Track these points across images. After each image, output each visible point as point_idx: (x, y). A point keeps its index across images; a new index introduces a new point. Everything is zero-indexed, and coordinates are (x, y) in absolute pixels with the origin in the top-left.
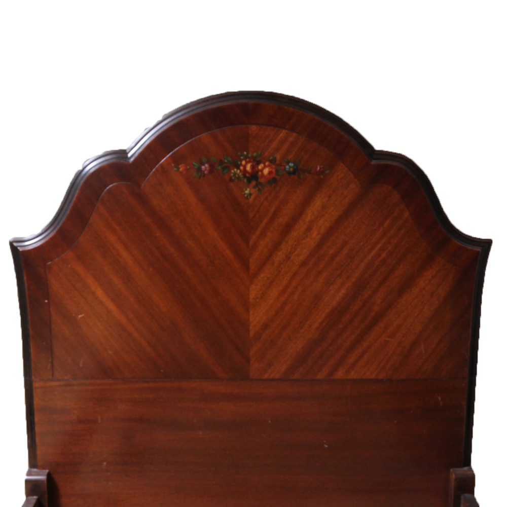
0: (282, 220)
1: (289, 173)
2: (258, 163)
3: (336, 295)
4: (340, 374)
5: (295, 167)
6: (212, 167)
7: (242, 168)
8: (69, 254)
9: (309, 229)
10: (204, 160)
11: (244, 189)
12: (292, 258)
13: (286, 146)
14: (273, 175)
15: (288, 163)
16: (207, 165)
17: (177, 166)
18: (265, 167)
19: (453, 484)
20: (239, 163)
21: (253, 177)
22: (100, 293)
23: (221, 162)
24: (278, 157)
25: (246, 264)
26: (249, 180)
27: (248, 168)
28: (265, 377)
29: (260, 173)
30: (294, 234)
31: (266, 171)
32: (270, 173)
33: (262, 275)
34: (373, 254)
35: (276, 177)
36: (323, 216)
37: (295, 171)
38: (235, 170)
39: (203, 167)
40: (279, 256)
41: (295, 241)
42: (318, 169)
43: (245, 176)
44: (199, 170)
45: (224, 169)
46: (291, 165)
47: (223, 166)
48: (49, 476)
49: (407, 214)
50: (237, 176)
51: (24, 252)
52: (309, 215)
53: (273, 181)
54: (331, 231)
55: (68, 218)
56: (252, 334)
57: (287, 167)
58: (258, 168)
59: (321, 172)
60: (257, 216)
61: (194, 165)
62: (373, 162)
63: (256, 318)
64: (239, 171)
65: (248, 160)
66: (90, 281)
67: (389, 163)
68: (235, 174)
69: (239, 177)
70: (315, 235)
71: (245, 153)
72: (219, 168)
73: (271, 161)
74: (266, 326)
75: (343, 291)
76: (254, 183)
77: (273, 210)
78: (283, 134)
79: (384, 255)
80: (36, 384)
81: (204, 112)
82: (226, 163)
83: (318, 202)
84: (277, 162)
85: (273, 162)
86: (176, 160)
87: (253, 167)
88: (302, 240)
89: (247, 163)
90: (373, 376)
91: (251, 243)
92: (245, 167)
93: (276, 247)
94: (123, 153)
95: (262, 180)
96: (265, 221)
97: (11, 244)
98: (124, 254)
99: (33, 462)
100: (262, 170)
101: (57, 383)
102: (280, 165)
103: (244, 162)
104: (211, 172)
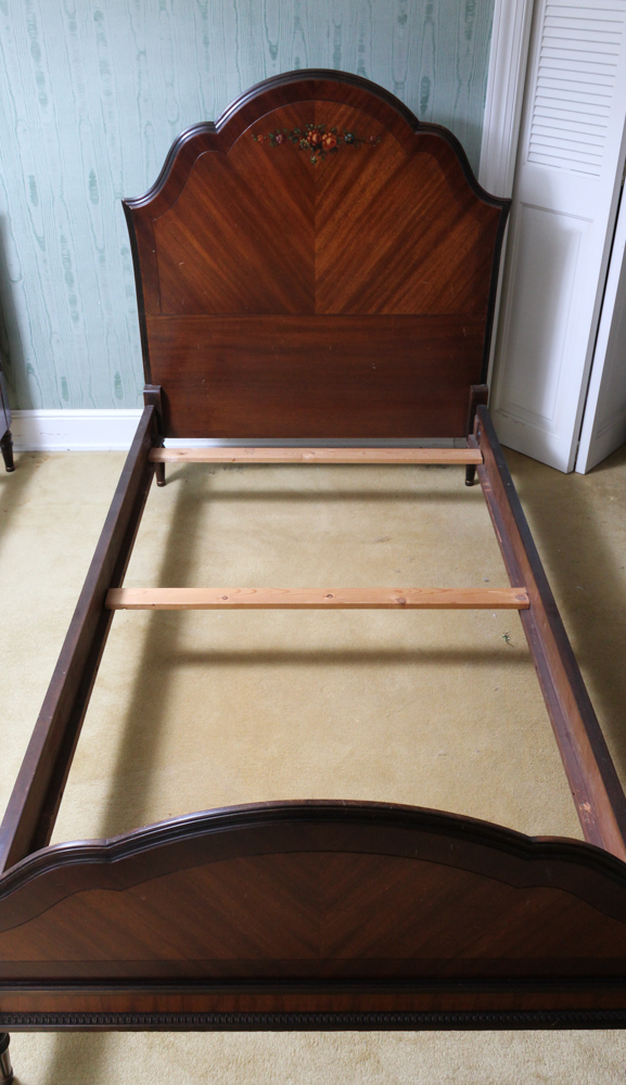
0: (342, 183)
1: (348, 143)
2: (322, 134)
3: (385, 245)
4: (386, 311)
5: (353, 138)
6: (284, 137)
7: (309, 138)
8: (170, 212)
9: (363, 191)
10: (278, 132)
11: (311, 157)
12: (349, 215)
13: (345, 119)
14: (335, 145)
15: (347, 134)
16: (280, 136)
17: (256, 137)
18: (328, 137)
19: (471, 397)
20: (307, 134)
21: (318, 145)
22: (196, 244)
23: (292, 133)
24: (338, 128)
25: (312, 222)
26: (315, 150)
27: (314, 138)
28: (327, 312)
29: (324, 143)
30: (351, 195)
31: (329, 141)
32: (332, 142)
33: (325, 230)
34: (414, 212)
35: (337, 146)
36: (375, 179)
37: (352, 141)
38: (304, 140)
39: (277, 138)
40: (339, 213)
41: (352, 201)
42: (372, 139)
43: (311, 146)
44: (274, 140)
45: (294, 139)
46: (350, 135)
47: (294, 136)
48: (161, 389)
49: (443, 177)
50: (305, 145)
51: (134, 210)
52: (364, 178)
53: (334, 149)
54: (380, 193)
55: (169, 181)
56: (317, 277)
57: (346, 137)
58: (322, 138)
59: (374, 142)
60: (321, 180)
61: (270, 136)
62: (417, 133)
63: (321, 265)
64: (306, 141)
65: (314, 131)
66: (188, 234)
67: (430, 133)
68: (303, 143)
69: (306, 147)
70: (368, 195)
71: (312, 125)
72: (291, 138)
74: (327, 272)
75: (390, 243)
76: (319, 151)
77: (333, 175)
78: (343, 108)
79: (423, 213)
80: (149, 318)
81: (279, 88)
82: (296, 134)
83: (371, 168)
84: (338, 133)
85: (334, 133)
86: (256, 131)
87: (318, 138)
88: (357, 200)
89: (313, 134)
90: (412, 313)
91: (317, 202)
92: (311, 137)
93: (336, 206)
94: (210, 125)
95: (326, 149)
96: (328, 184)
97: (123, 203)
98: (215, 212)
99: (148, 380)
100: (325, 141)
101: (165, 318)
102: (340, 136)
103: (310, 133)
104: (284, 141)
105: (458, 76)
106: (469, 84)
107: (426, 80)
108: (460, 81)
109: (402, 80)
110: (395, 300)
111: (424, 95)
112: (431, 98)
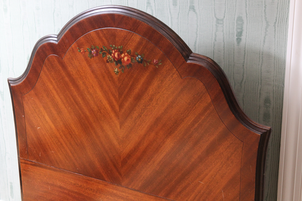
0: (136, 90)
1: (139, 62)
2: (122, 53)
5: (142, 58)
6: (97, 51)
7: (112, 55)
8: (32, 92)
9: (151, 100)
10: (93, 47)
11: (114, 68)
12: (142, 116)
13: (136, 44)
14: (129, 62)
15: (137, 55)
16: (94, 51)
17: (80, 48)
18: (125, 56)
20: (111, 51)
22: (47, 117)
23: (102, 50)
24: (132, 50)
26: (117, 63)
27: (116, 55)
29: (122, 59)
31: (126, 59)
32: (128, 60)
33: (126, 124)
35: (131, 63)
36: (159, 92)
37: (142, 61)
38: (109, 55)
39: (93, 51)
40: (135, 114)
41: (144, 106)
42: (155, 61)
43: (114, 60)
44: (91, 53)
45: (103, 54)
46: (139, 56)
47: (103, 52)
50: (110, 59)
51: (12, 87)
52: (151, 91)
53: (129, 65)
57: (137, 58)
58: (121, 56)
59: (157, 64)
60: (122, 86)
61: (88, 49)
62: (188, 62)
64: (111, 57)
65: (115, 50)
66: (42, 109)
68: (109, 58)
69: (111, 61)
71: (114, 46)
72: (101, 53)
73: (128, 53)
74: (129, 156)
76: (119, 65)
77: (130, 84)
79: (196, 125)
82: (104, 50)
83: (155, 84)
84: (132, 54)
86: (79, 45)
87: (118, 55)
88: (147, 106)
89: (115, 52)
92: (114, 54)
93: (133, 108)
95: (124, 64)
96: (127, 90)
98: (57, 97)
100: (123, 58)
102: (133, 56)
103: (113, 51)
104: (97, 55)
105: (266, 18)
106: (275, 26)
107: (240, 19)
108: (267, 22)
109: (222, 17)
110: (179, 190)
111: (239, 30)
112: (244, 33)
